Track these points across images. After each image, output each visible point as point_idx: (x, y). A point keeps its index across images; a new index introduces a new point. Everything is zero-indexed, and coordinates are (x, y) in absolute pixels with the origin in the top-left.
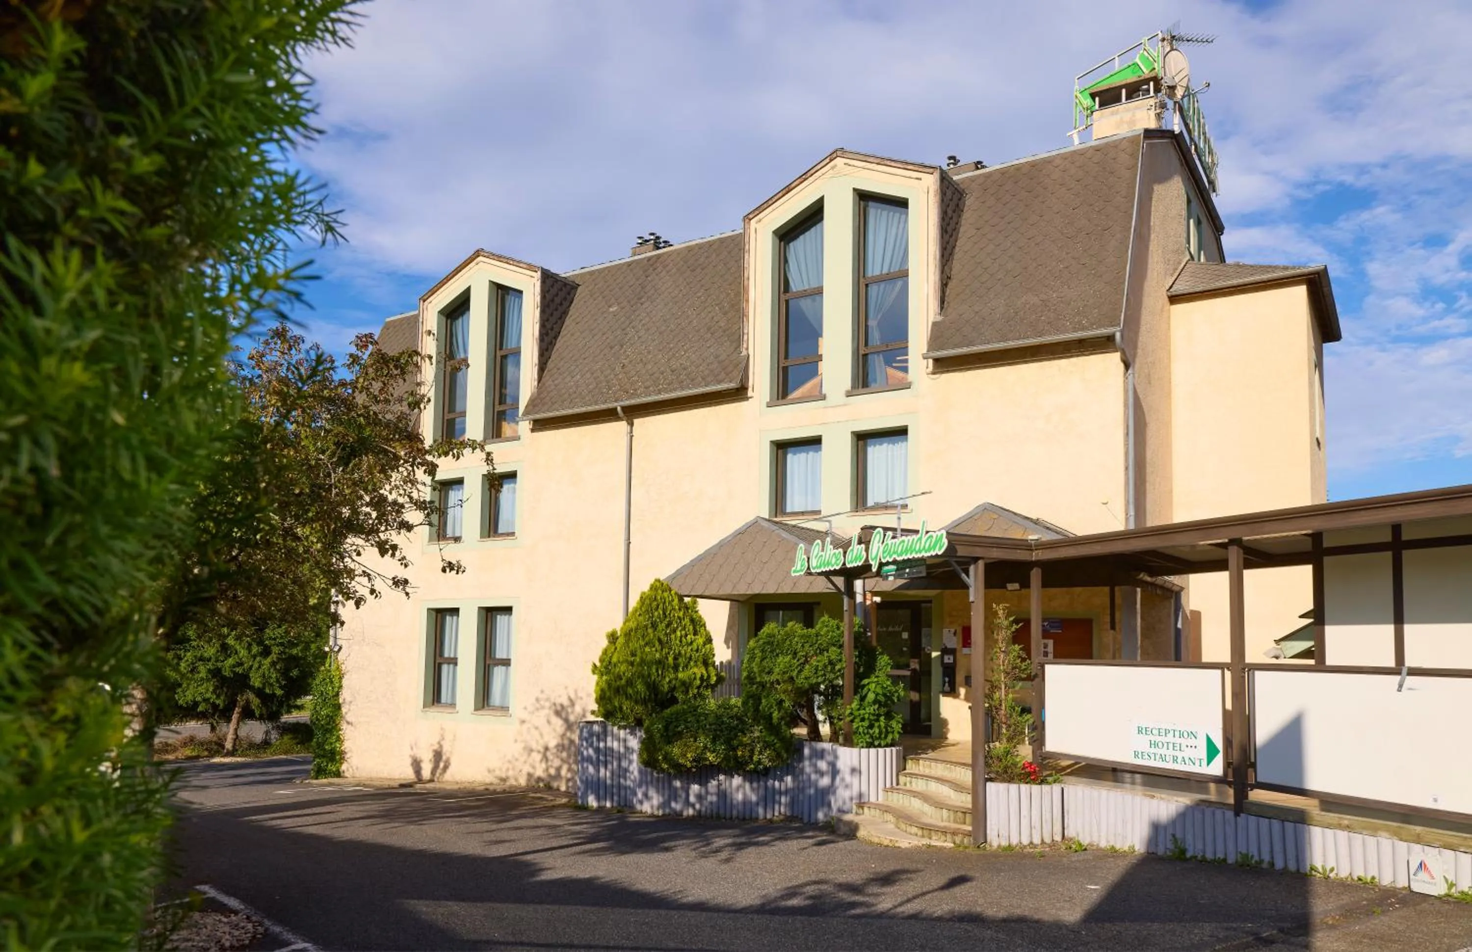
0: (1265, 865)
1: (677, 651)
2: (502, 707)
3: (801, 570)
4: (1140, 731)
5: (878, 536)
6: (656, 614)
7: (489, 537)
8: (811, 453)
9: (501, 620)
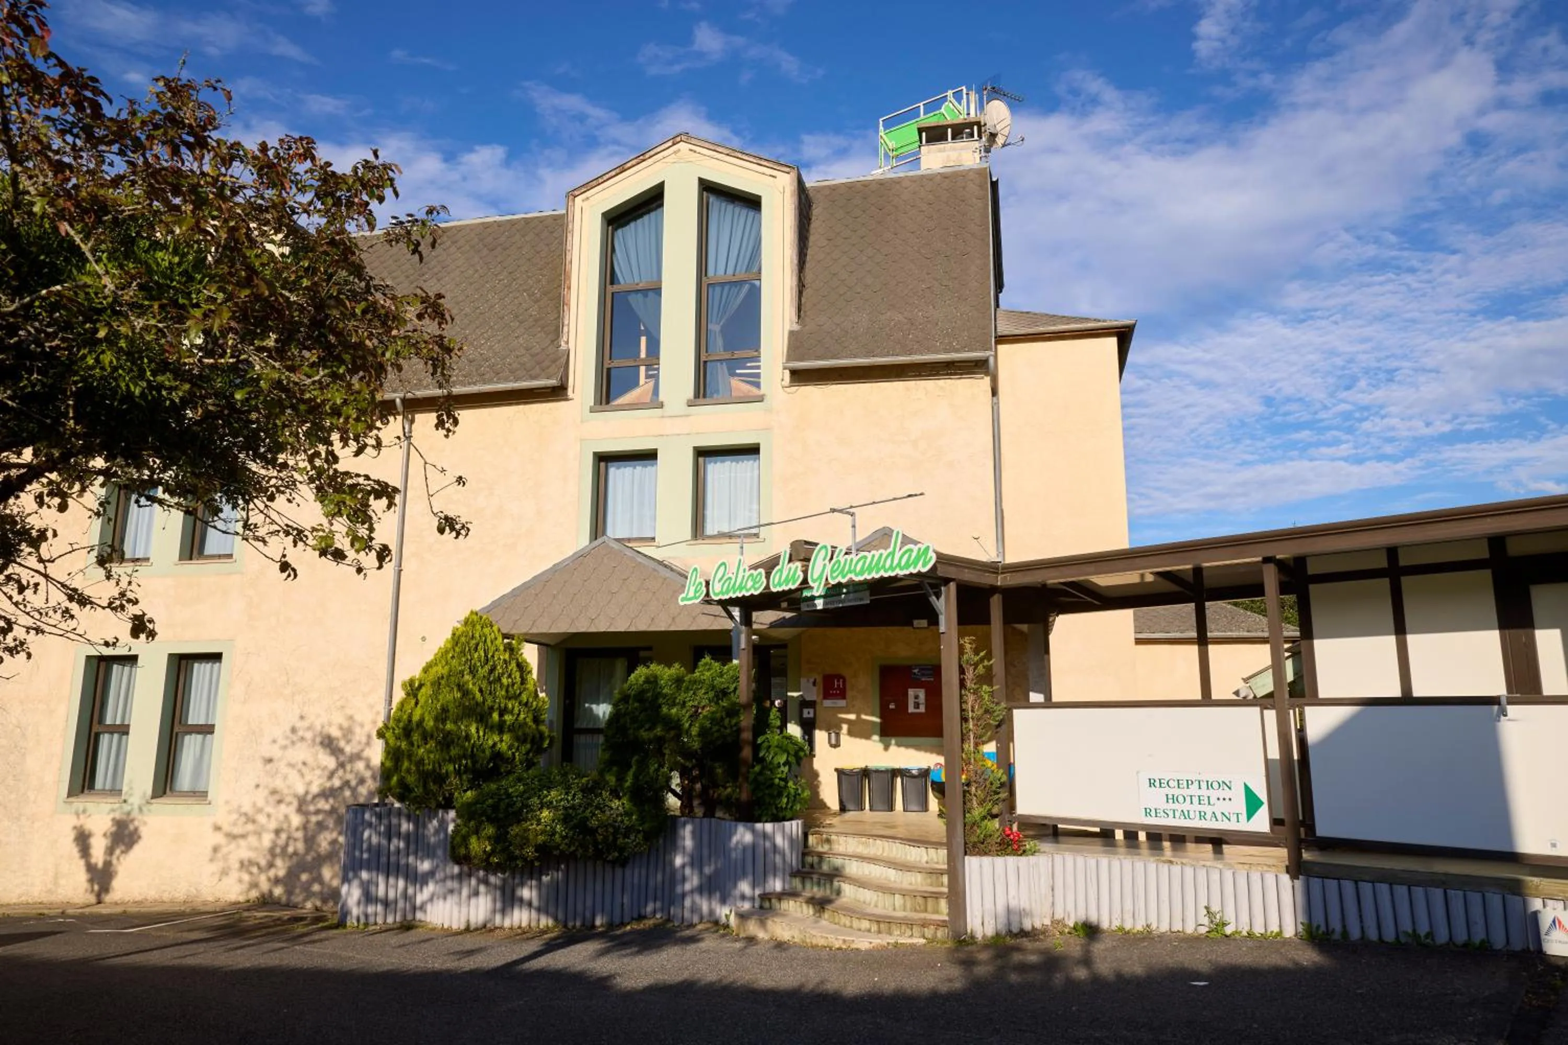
0: (1337, 936)
1: (502, 705)
2: (194, 792)
3: (696, 598)
4: (1151, 783)
5: (823, 551)
6: (476, 655)
7: (191, 559)
8: (639, 468)
9: (200, 670)
